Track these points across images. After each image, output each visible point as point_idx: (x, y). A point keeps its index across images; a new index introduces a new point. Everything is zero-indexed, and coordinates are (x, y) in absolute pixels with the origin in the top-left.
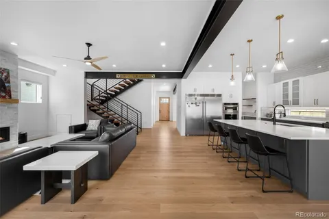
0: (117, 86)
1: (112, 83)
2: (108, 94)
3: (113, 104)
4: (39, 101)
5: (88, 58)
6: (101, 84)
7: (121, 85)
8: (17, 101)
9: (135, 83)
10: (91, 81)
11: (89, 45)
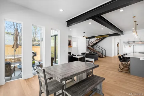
0: (97, 40)
1: (95, 39)
2: (93, 43)
3: (95, 47)
4: (76, 46)
5: (84, 36)
6: (91, 40)
7: (98, 40)
8: (72, 47)
9: (104, 38)
10: (88, 40)
11: (84, 33)
